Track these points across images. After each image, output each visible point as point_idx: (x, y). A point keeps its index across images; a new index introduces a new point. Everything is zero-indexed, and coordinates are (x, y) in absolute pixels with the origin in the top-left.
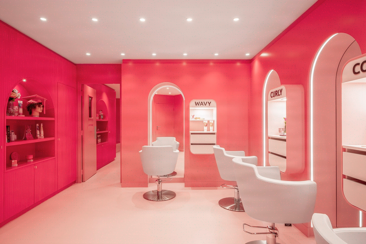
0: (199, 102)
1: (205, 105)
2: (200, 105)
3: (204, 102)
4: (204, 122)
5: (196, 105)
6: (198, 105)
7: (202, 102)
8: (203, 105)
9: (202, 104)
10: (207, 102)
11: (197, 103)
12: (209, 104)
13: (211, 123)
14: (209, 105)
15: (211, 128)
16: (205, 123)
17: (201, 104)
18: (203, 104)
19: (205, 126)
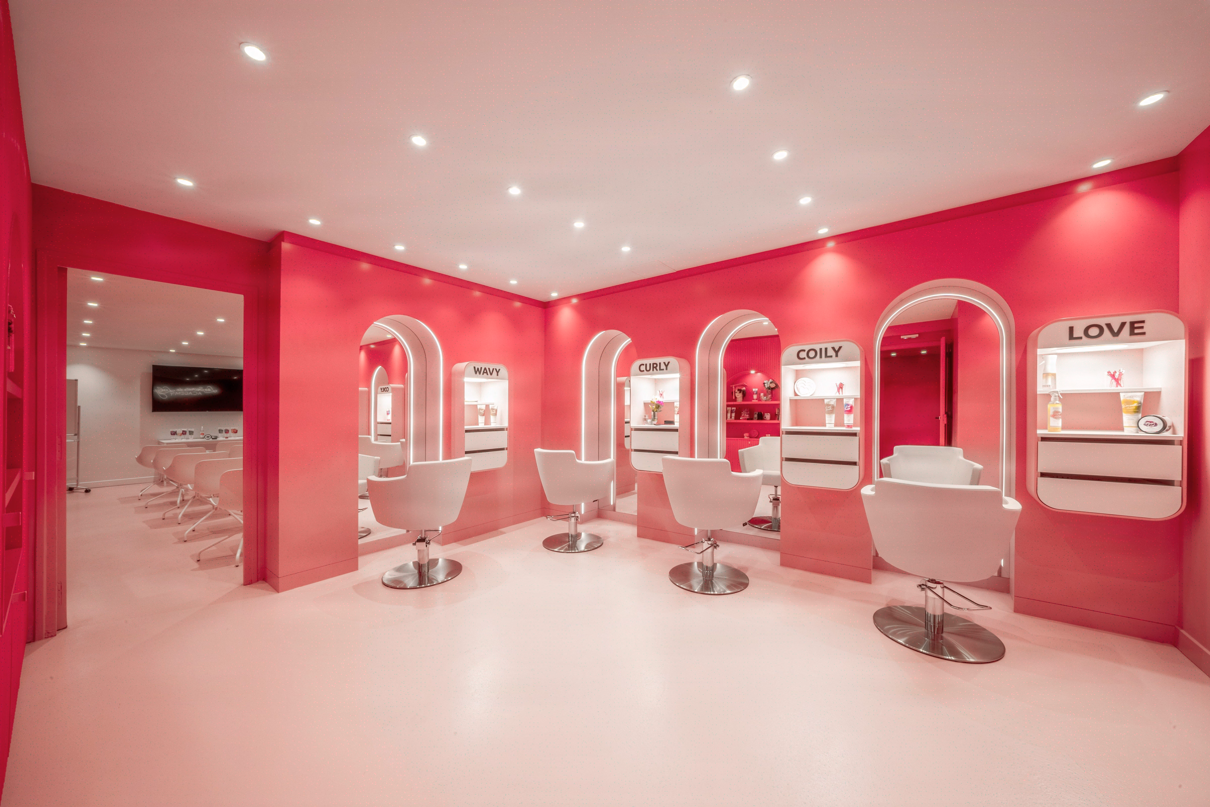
0: (481, 368)
1: (491, 374)
2: (483, 374)
3: (489, 369)
4: (479, 407)
5: (476, 373)
6: (480, 373)
7: (485, 369)
8: (488, 374)
9: (485, 371)
10: (493, 369)
11: (478, 369)
12: (498, 372)
13: (493, 409)
14: (498, 375)
15: (493, 419)
16: (482, 410)
17: (484, 372)
18: (487, 373)
19: (481, 415)
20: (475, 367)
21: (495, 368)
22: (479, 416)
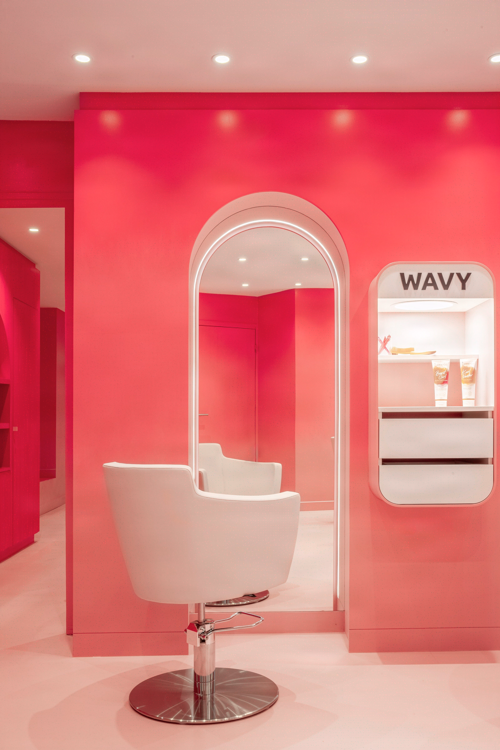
0: (419, 275)
1: (446, 287)
2: (424, 288)
3: (440, 275)
4: (434, 364)
5: (406, 286)
6: (416, 287)
7: (430, 275)
8: (436, 288)
9: (430, 281)
10: (452, 275)
11: (411, 277)
13: (466, 369)
15: (466, 390)
16: (441, 370)
17: (426, 284)
18: (434, 284)
19: (438, 383)
20: (402, 275)
21: (455, 272)
22: (436, 385)
